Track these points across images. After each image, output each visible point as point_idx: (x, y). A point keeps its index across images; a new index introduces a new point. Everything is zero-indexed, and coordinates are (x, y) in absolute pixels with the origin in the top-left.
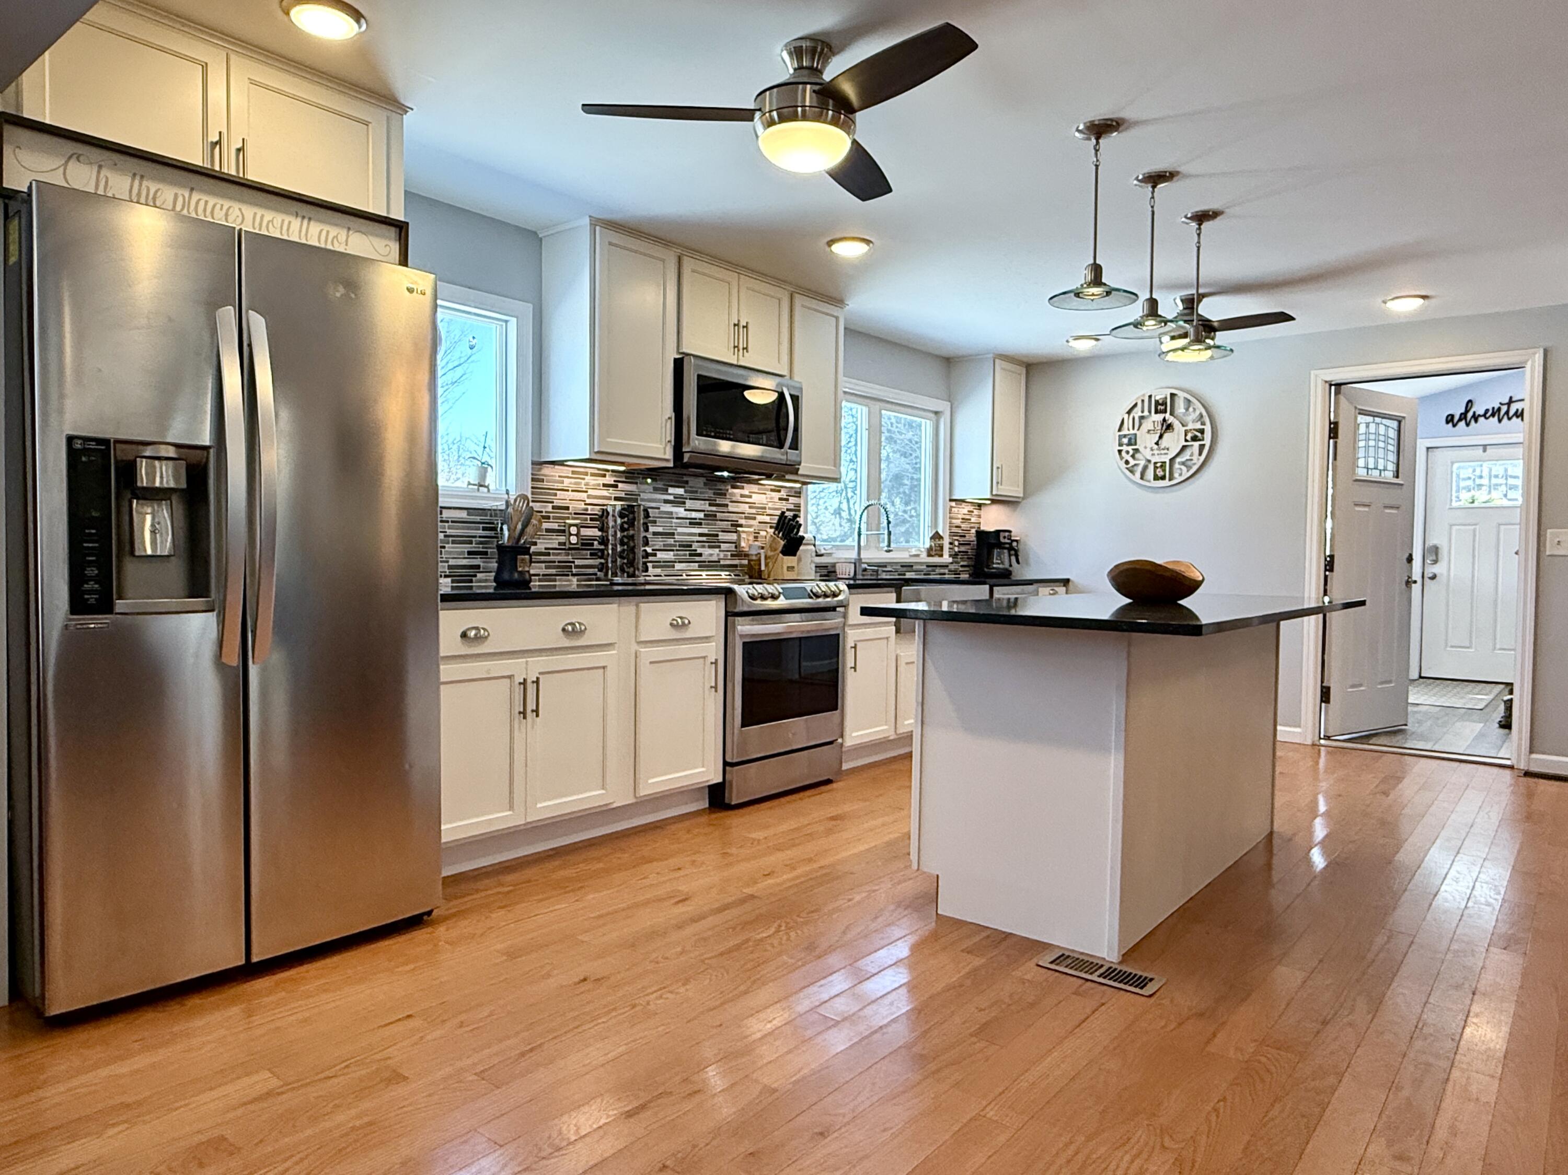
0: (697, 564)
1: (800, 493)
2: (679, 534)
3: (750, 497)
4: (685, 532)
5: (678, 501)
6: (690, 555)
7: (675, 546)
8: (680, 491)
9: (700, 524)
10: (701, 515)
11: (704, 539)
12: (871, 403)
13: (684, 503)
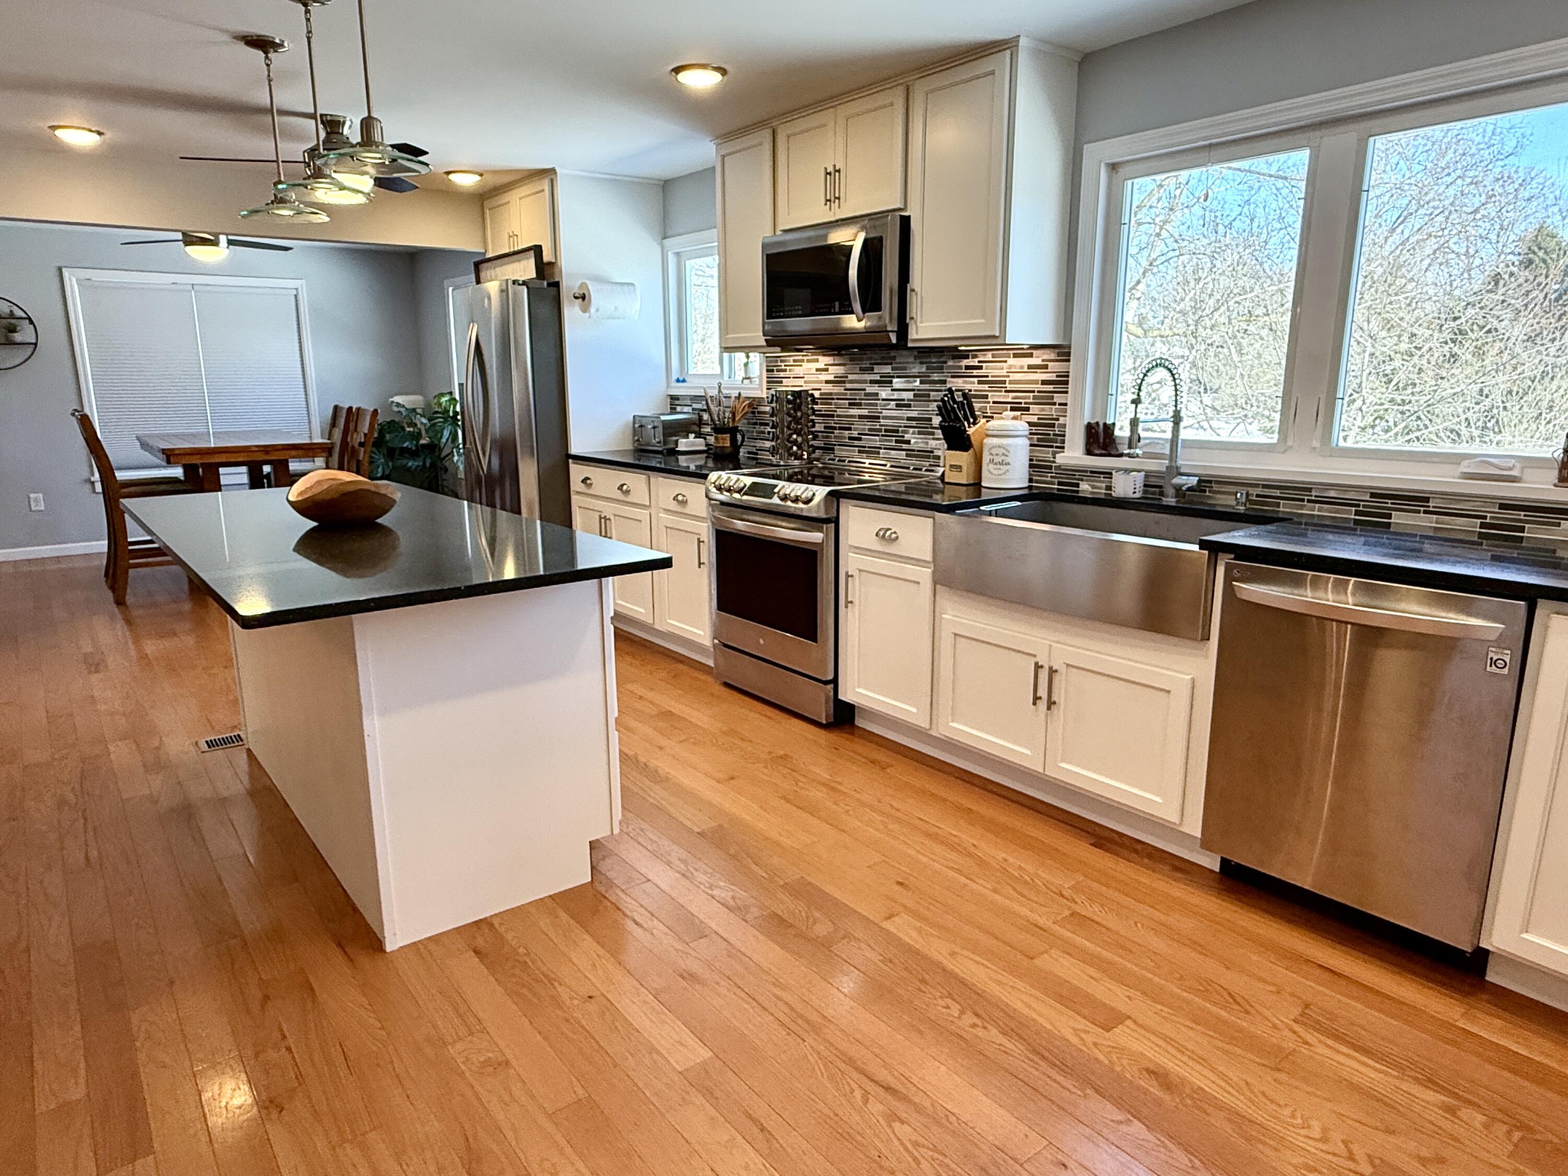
0: (904, 453)
1: (1069, 354)
2: (885, 418)
3: (981, 368)
4: (891, 415)
5: (885, 381)
6: (897, 441)
7: (880, 430)
8: (887, 369)
9: (909, 406)
10: (910, 395)
11: (914, 423)
12: (1314, 135)
13: (891, 382)
